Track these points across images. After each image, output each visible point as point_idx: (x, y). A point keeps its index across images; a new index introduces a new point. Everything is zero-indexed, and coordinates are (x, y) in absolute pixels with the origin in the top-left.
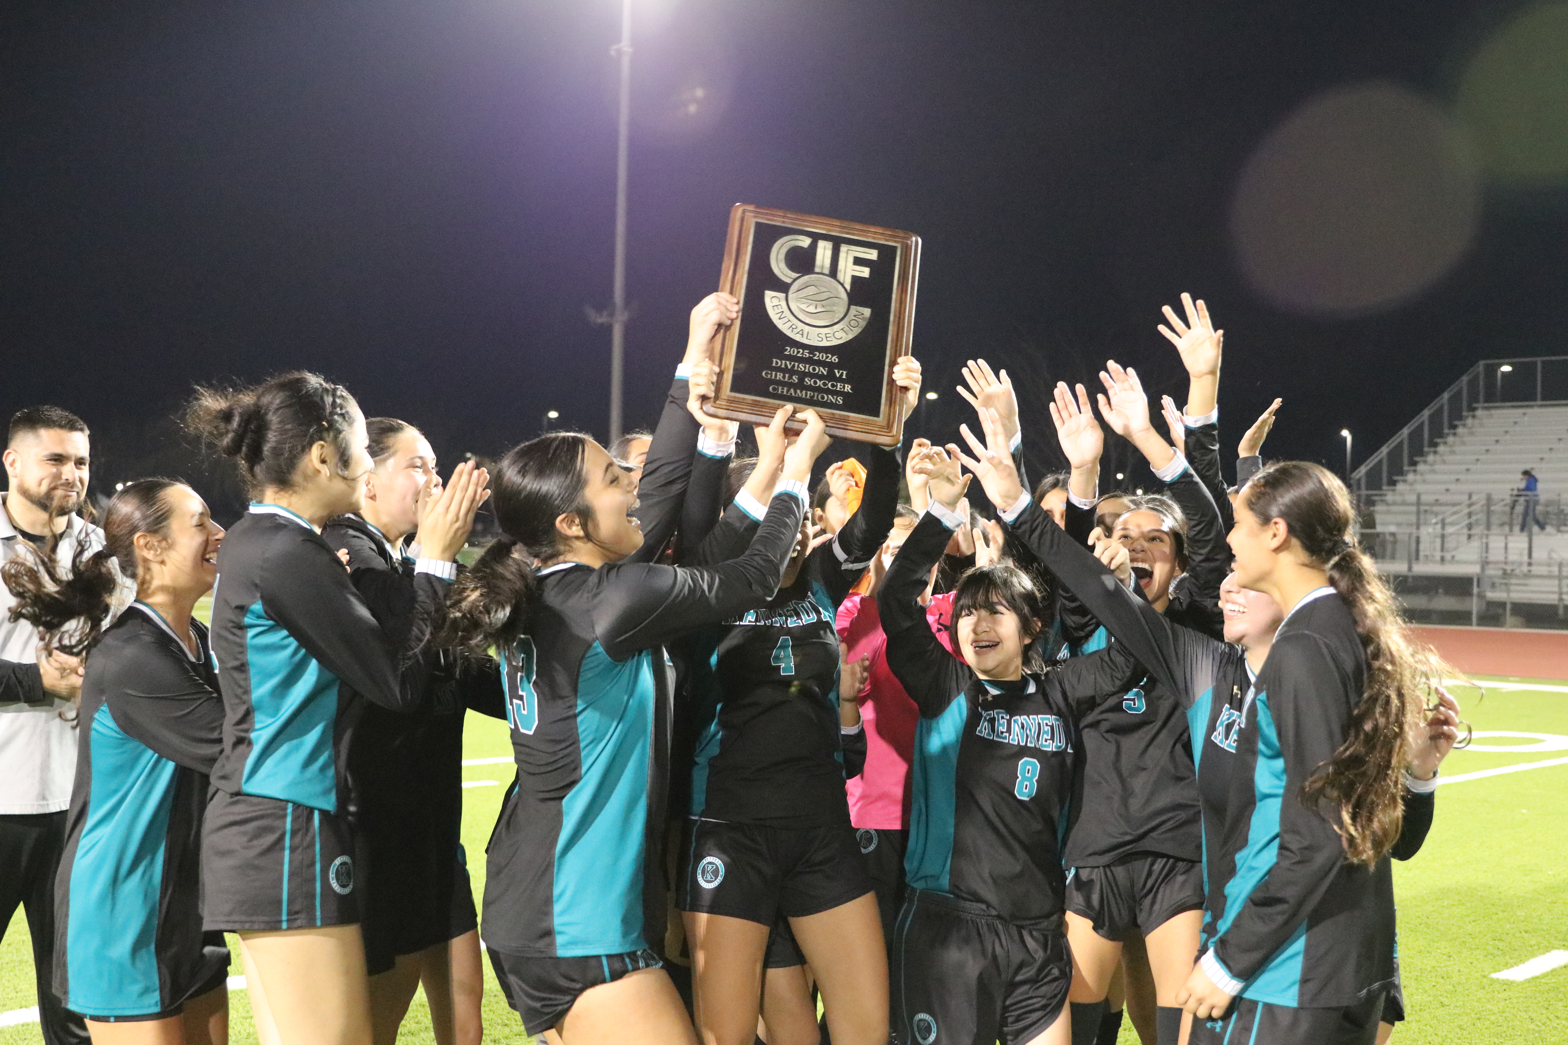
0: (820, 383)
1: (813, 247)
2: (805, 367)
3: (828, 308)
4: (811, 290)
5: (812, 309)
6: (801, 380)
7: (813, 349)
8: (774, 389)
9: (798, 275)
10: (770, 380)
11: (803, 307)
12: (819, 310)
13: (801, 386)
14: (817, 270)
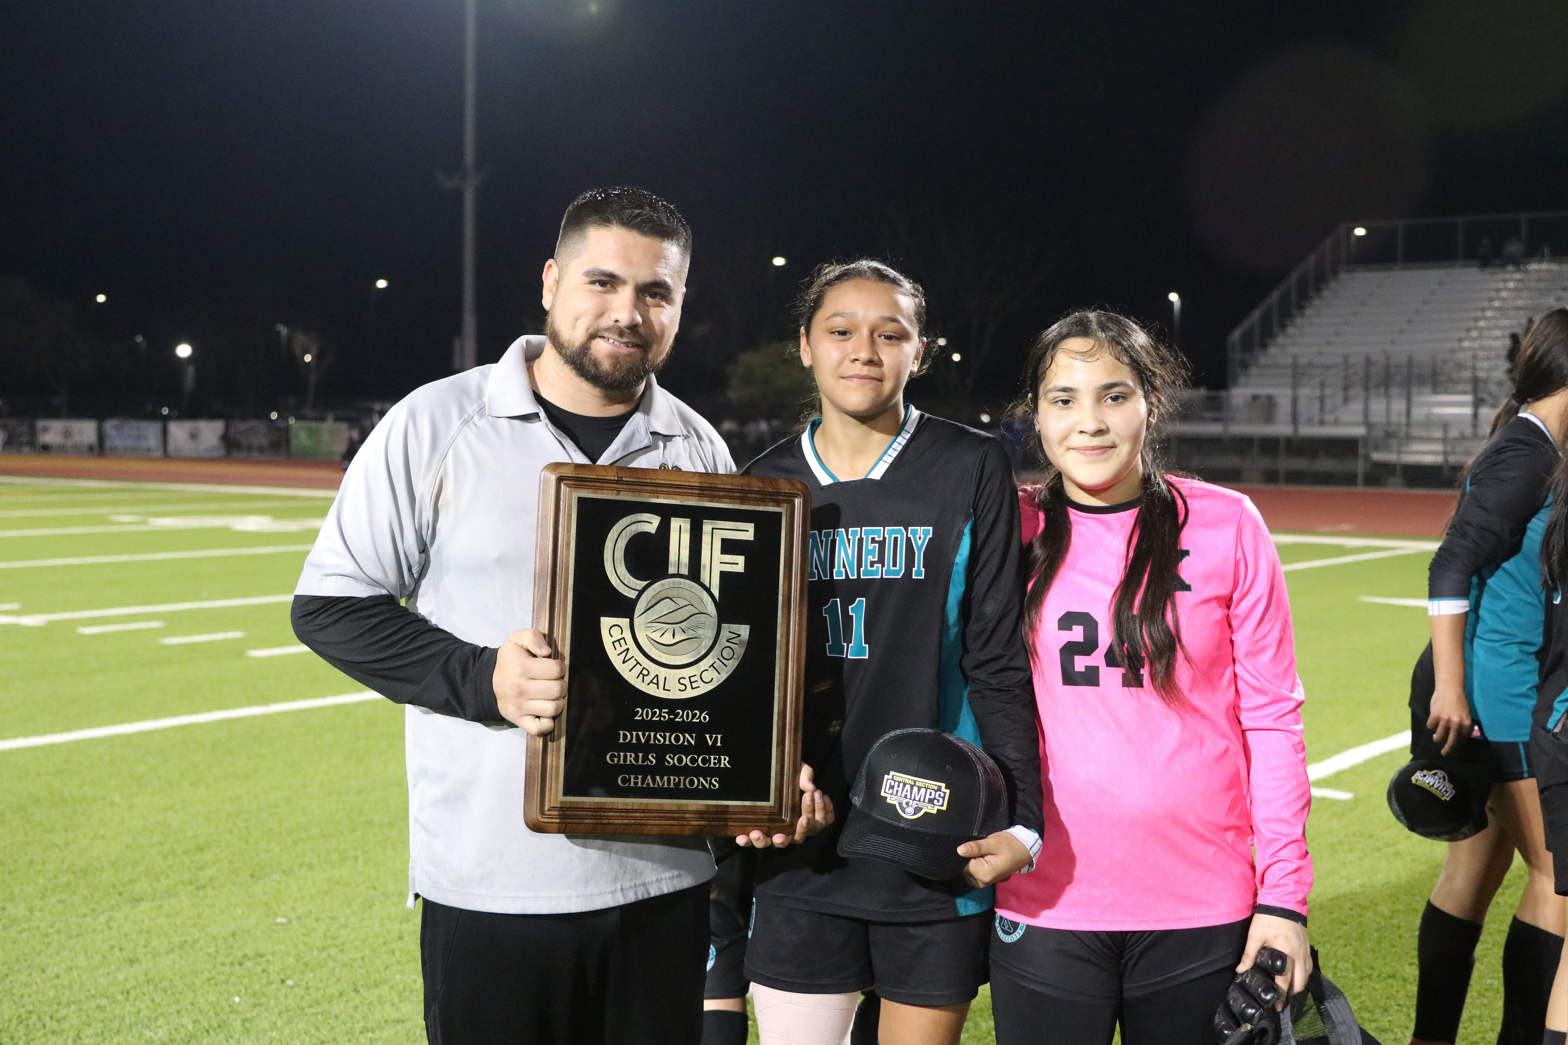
0: (686, 760)
1: (664, 528)
2: (664, 738)
3: (691, 633)
4: (665, 607)
5: (668, 639)
6: (661, 759)
7: (673, 705)
8: (624, 781)
9: (645, 583)
10: (618, 765)
11: (656, 636)
12: (677, 639)
13: (661, 769)
14: (672, 570)
